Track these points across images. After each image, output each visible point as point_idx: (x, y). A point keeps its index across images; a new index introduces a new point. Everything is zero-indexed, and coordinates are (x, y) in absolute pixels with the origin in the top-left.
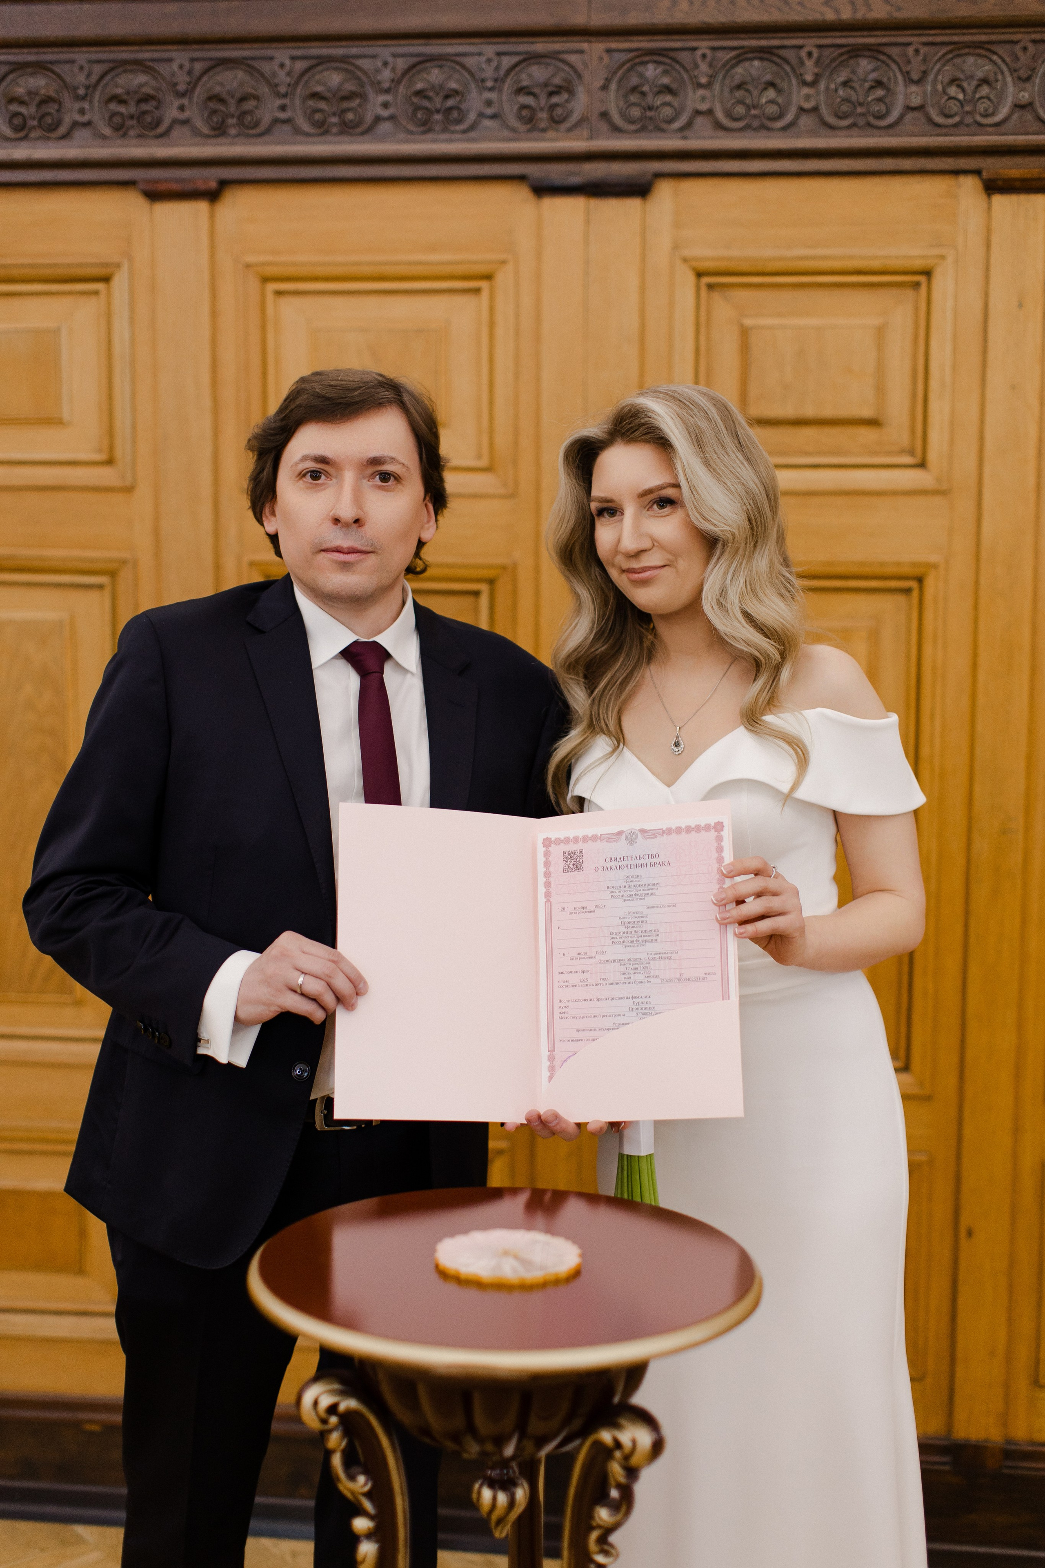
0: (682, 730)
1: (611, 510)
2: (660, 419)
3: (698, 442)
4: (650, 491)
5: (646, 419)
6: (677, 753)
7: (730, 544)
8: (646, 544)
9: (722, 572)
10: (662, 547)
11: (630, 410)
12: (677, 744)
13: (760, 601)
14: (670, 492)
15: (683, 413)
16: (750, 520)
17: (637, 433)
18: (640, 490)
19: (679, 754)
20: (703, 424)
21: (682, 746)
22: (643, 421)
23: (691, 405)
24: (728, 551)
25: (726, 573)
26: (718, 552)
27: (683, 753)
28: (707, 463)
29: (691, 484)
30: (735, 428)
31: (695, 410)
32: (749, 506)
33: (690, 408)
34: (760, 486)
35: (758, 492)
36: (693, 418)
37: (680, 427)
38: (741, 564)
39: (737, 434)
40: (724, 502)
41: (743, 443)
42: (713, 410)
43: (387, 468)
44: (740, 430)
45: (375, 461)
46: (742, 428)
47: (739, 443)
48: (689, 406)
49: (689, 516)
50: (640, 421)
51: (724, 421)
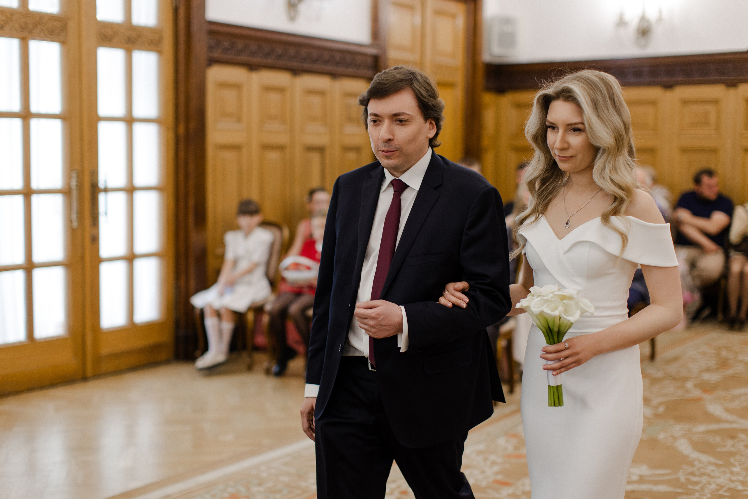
0: (570, 218)
1: (554, 127)
2: (577, 95)
3: (595, 105)
4: (571, 124)
5: (573, 95)
8: (565, 146)
10: (572, 148)
12: (567, 223)
13: (617, 172)
14: (580, 126)
15: (591, 92)
16: (615, 140)
17: (569, 99)
18: (567, 122)
19: (567, 228)
20: (600, 98)
21: (569, 224)
23: (594, 87)
25: (604, 161)
27: (570, 227)
28: (599, 116)
29: (590, 125)
30: (614, 97)
31: (596, 90)
32: (616, 135)
33: (594, 89)
34: (622, 124)
35: (621, 128)
36: (594, 93)
37: (587, 99)
38: (612, 158)
39: (614, 100)
40: (606, 135)
41: (616, 104)
42: (605, 89)
43: (401, 117)
44: (616, 98)
45: (396, 115)
46: (617, 97)
47: (615, 105)
48: (593, 87)
49: (587, 137)
50: (570, 94)
51: (609, 93)
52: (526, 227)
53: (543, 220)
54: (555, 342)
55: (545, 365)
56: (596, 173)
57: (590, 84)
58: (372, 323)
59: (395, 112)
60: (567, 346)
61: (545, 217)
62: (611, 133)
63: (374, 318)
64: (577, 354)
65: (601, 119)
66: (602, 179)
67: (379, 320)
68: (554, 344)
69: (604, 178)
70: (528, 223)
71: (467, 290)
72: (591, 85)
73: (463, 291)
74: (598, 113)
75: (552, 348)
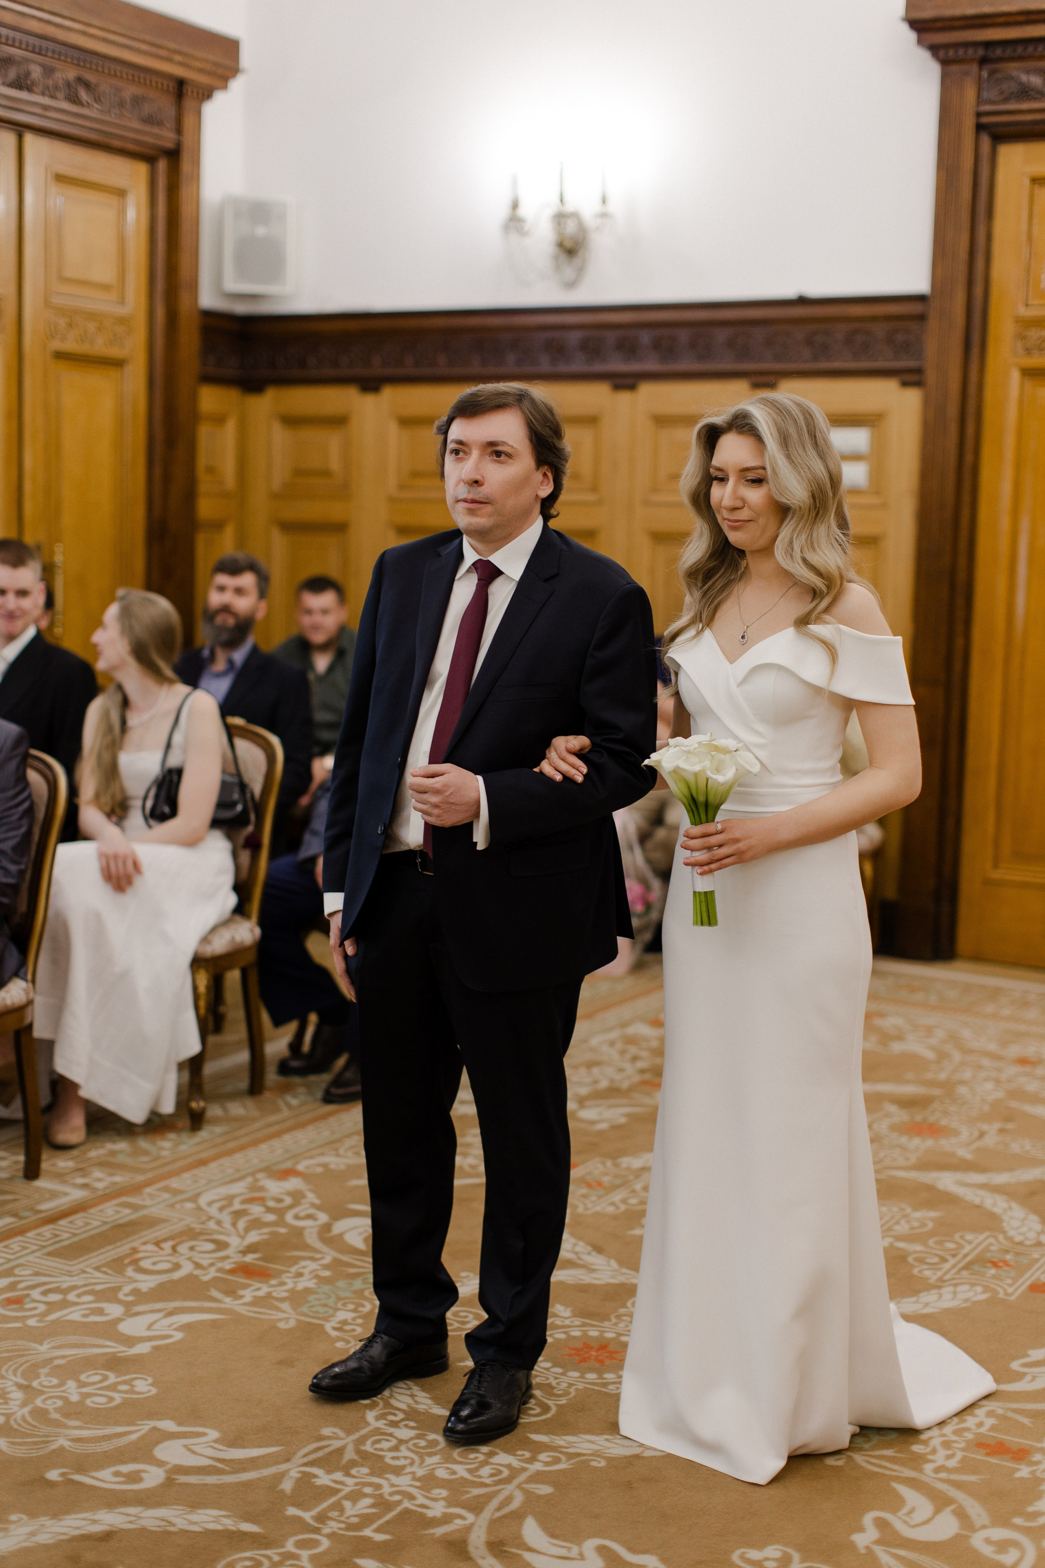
0: (749, 628)
1: (722, 477)
2: (758, 423)
3: (784, 440)
4: (747, 470)
5: (751, 421)
6: (742, 643)
7: (798, 512)
8: (739, 504)
9: (791, 529)
10: (750, 508)
11: (742, 413)
12: (743, 637)
13: (814, 550)
14: (760, 473)
15: (779, 420)
16: (813, 497)
17: (745, 429)
18: (741, 467)
19: (743, 644)
20: (792, 430)
21: (746, 639)
22: (749, 422)
23: (785, 414)
24: (797, 515)
25: (794, 531)
26: (790, 516)
27: (747, 643)
28: (788, 457)
29: (773, 470)
30: (815, 432)
31: (787, 417)
32: (815, 488)
33: (784, 415)
34: (826, 475)
35: (823, 479)
36: (785, 423)
37: (772, 430)
38: (805, 526)
39: (815, 436)
40: (796, 484)
41: (819, 443)
42: (801, 417)
43: (499, 448)
44: (818, 434)
45: (492, 444)
46: (821, 432)
47: (816, 443)
48: (783, 414)
49: (769, 490)
50: (747, 421)
51: (808, 426)
52: (681, 645)
53: (707, 633)
54: (703, 822)
55: (687, 858)
56: (780, 547)
57: (778, 409)
58: (434, 799)
59: (489, 440)
60: (719, 827)
61: (709, 630)
62: (805, 485)
63: (437, 792)
64: (737, 841)
65: (793, 461)
66: (789, 557)
67: (447, 794)
68: (701, 823)
69: (792, 556)
70: (685, 640)
71: (586, 750)
72: (780, 410)
73: (580, 754)
74: (788, 451)
75: (697, 830)
